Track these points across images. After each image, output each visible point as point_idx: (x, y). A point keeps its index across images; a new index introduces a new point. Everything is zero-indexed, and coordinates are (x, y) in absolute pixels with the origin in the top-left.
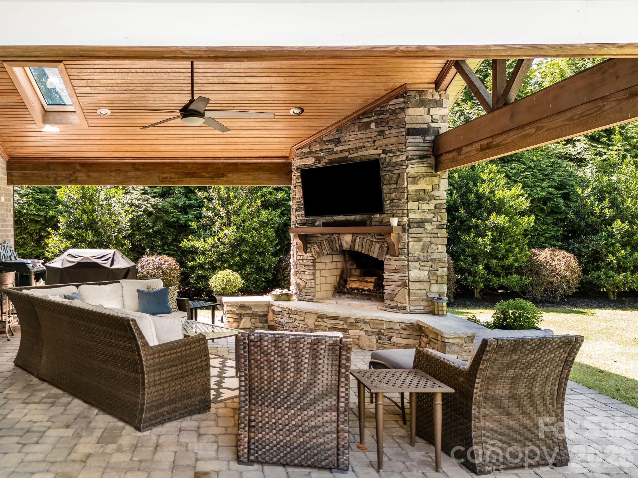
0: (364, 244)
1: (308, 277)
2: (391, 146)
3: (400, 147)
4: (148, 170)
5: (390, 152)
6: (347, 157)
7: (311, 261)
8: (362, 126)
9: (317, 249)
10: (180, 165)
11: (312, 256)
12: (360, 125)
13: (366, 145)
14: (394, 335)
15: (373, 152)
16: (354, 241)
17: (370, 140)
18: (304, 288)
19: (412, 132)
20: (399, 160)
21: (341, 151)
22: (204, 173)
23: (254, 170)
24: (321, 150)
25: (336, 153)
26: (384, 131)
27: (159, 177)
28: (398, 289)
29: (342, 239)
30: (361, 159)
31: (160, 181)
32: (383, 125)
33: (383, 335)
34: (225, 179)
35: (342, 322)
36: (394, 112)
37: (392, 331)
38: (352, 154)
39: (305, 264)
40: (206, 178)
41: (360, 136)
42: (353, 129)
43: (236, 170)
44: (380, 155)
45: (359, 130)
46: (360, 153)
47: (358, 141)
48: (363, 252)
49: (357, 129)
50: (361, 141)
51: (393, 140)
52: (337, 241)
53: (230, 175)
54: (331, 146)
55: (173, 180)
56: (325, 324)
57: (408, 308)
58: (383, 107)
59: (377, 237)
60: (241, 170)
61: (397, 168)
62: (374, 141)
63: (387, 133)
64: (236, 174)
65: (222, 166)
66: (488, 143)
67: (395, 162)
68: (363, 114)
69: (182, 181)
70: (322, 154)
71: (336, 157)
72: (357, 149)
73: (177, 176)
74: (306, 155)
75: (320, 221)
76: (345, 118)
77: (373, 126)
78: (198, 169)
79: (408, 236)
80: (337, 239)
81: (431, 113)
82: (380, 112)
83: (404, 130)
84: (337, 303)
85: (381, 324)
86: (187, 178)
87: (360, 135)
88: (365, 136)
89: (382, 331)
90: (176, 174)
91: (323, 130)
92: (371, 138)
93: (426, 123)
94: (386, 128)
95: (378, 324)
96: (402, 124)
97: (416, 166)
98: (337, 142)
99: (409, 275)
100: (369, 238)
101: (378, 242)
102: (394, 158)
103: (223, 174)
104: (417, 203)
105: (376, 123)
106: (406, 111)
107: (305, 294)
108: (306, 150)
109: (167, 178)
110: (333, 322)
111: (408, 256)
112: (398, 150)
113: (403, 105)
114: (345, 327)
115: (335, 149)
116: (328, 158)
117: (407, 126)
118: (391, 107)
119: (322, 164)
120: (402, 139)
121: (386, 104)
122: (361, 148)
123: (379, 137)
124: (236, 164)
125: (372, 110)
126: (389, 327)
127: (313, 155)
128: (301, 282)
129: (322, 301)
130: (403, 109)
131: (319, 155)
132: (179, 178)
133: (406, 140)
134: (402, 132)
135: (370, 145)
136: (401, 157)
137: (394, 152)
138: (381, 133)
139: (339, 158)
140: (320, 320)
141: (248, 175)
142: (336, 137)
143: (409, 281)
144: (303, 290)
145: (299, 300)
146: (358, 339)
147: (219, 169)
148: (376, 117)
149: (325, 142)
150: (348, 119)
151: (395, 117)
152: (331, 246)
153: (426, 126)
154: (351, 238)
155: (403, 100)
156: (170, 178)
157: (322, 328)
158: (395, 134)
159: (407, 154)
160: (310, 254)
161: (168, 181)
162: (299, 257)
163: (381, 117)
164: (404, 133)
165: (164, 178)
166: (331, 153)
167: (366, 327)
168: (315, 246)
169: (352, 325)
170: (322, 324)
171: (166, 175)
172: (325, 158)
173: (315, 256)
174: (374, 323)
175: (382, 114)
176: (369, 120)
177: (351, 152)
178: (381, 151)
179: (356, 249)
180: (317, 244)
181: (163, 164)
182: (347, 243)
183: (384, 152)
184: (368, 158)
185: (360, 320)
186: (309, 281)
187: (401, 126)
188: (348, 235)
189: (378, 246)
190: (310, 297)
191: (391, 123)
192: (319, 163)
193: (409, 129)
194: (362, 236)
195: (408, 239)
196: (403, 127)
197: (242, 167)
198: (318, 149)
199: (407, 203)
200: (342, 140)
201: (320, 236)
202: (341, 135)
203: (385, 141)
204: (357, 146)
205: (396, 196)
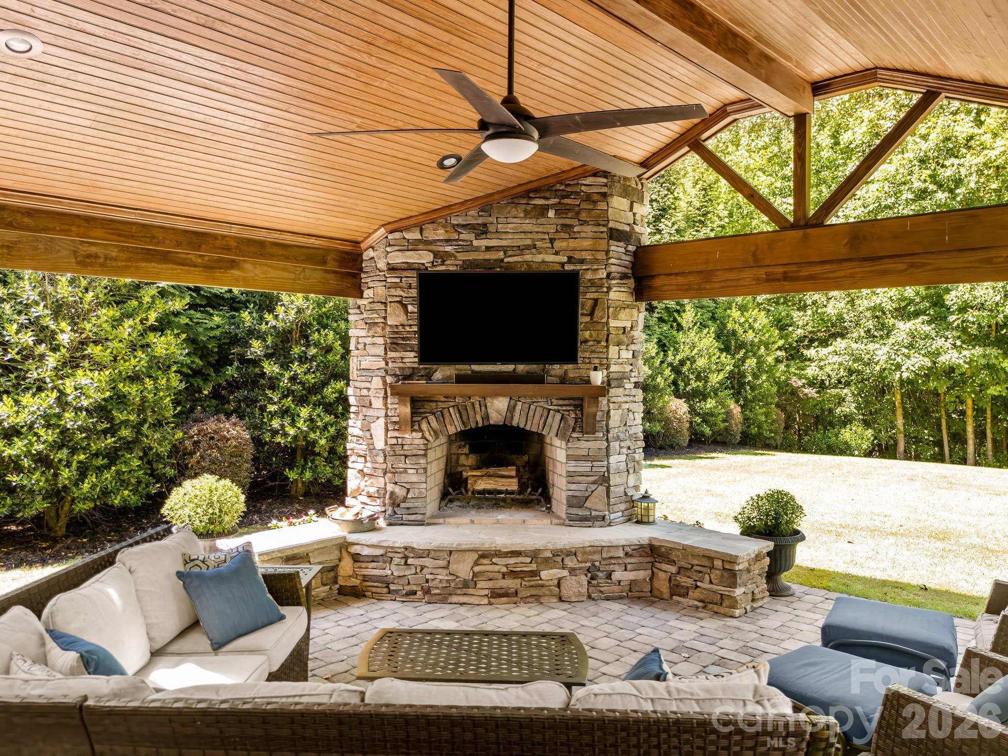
0: (531, 413)
1: (414, 479)
2: (583, 253)
3: (601, 256)
4: (46, 230)
5: (582, 261)
6: (502, 261)
7: (423, 447)
8: (531, 211)
9: (434, 424)
10: (134, 228)
11: (423, 437)
12: (529, 208)
13: (538, 244)
14: (616, 567)
15: (551, 258)
16: (511, 409)
17: (546, 237)
18: (405, 499)
19: (615, 235)
20: (598, 277)
21: (488, 249)
22: (192, 255)
23: (296, 259)
24: (447, 241)
25: (477, 249)
26: (572, 226)
27: (75, 252)
28: (593, 487)
29: (489, 405)
30: (529, 266)
31: (78, 263)
32: (570, 215)
33: (599, 570)
34: (236, 273)
35: (528, 560)
36: (588, 198)
37: (613, 562)
38: (510, 256)
39: (406, 453)
40: (195, 266)
41: (528, 228)
42: (514, 212)
43: (262, 256)
44: (563, 264)
45: (525, 217)
46: (528, 257)
47: (522, 236)
48: (528, 428)
49: (522, 215)
50: (529, 236)
51: (586, 244)
52: (478, 409)
53: (248, 266)
54: (466, 236)
55: (114, 264)
56: (497, 568)
57: (607, 517)
58: (569, 185)
59: (555, 402)
60: (272, 256)
61: (593, 289)
62: (552, 241)
63: (576, 229)
64: (261, 265)
65: (234, 244)
66: (785, 273)
67: (590, 280)
68: (536, 190)
69: (137, 268)
70: (449, 249)
71: (481, 257)
72: (521, 249)
73: (124, 255)
74: (413, 245)
75: (442, 372)
76: (503, 191)
77: (551, 214)
78: (179, 245)
79: (609, 400)
80: (477, 406)
81: (634, 211)
82: (564, 193)
83: (605, 229)
84: (472, 522)
85: (595, 553)
86: (151, 261)
87: (529, 225)
88: (536, 229)
89: (597, 564)
90: (123, 249)
91: (456, 204)
92: (548, 234)
93: (629, 225)
94: (574, 222)
95: (591, 553)
96: (602, 220)
97: (619, 289)
98: (482, 231)
99: (609, 463)
100: (541, 404)
101: (558, 411)
102: (590, 272)
103: (234, 261)
104: (617, 348)
105: (556, 210)
106: (610, 199)
107: (406, 511)
108: (414, 235)
109: (96, 256)
110: (512, 561)
111: (608, 431)
112: (596, 261)
113: (605, 190)
114: (533, 567)
115: (476, 243)
116: (462, 257)
117: (611, 225)
118: (583, 188)
119: (450, 266)
120: (603, 245)
121: (575, 182)
122: (528, 247)
123: (562, 235)
124: (261, 244)
125: (550, 188)
126: (609, 555)
127: (430, 247)
128: (397, 489)
129: (441, 521)
130: (604, 195)
131: (441, 249)
132: (129, 260)
133: (609, 245)
134: (602, 232)
135: (545, 245)
136: (600, 272)
137: (587, 264)
138: (567, 228)
139: (485, 260)
140: (486, 561)
141: (284, 270)
142: (479, 222)
143: (609, 473)
144: (402, 505)
145: (390, 525)
146: (559, 585)
147: (228, 249)
148: (557, 200)
149: (454, 226)
150: (506, 194)
151: (591, 207)
152: (465, 418)
153: (627, 229)
154: (506, 404)
155: (605, 180)
156: (106, 258)
157: (491, 575)
158: (591, 235)
159: (609, 269)
160: (420, 434)
161: (102, 265)
162: (394, 441)
163: (566, 201)
164: (605, 235)
165: (89, 256)
166: (469, 248)
167: (570, 562)
168: (432, 418)
169: (548, 562)
170: (490, 568)
171: (94, 249)
172: (455, 257)
173: (429, 438)
174: (584, 553)
175: (567, 197)
176: (546, 203)
177: (510, 253)
178: (565, 259)
179: (515, 423)
180: (433, 414)
181: (89, 220)
182: (498, 412)
183: (570, 260)
184: (543, 268)
185: (561, 551)
186: (417, 486)
187: (602, 223)
188: (501, 399)
189: (558, 417)
190: (419, 517)
191: (583, 216)
192: (443, 264)
193: (611, 229)
194: (529, 401)
195: (609, 406)
196: (604, 226)
197: (274, 250)
198: (441, 238)
199: (607, 347)
200: (491, 228)
201: (443, 399)
202: (490, 219)
203: (572, 243)
204: (520, 243)
205: (591, 336)
